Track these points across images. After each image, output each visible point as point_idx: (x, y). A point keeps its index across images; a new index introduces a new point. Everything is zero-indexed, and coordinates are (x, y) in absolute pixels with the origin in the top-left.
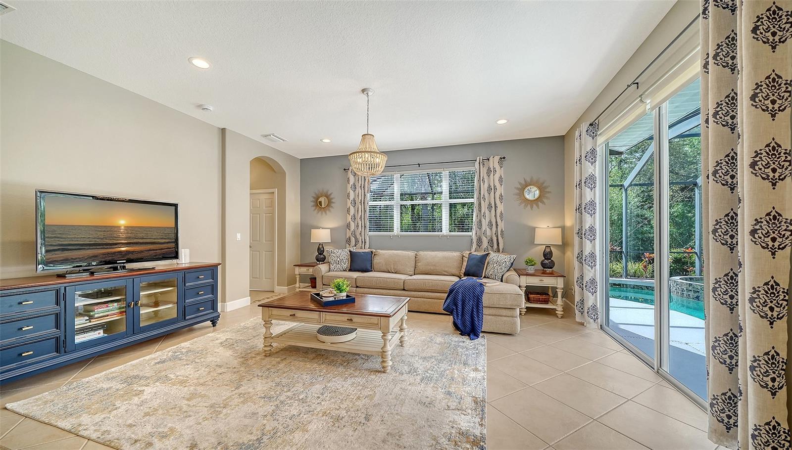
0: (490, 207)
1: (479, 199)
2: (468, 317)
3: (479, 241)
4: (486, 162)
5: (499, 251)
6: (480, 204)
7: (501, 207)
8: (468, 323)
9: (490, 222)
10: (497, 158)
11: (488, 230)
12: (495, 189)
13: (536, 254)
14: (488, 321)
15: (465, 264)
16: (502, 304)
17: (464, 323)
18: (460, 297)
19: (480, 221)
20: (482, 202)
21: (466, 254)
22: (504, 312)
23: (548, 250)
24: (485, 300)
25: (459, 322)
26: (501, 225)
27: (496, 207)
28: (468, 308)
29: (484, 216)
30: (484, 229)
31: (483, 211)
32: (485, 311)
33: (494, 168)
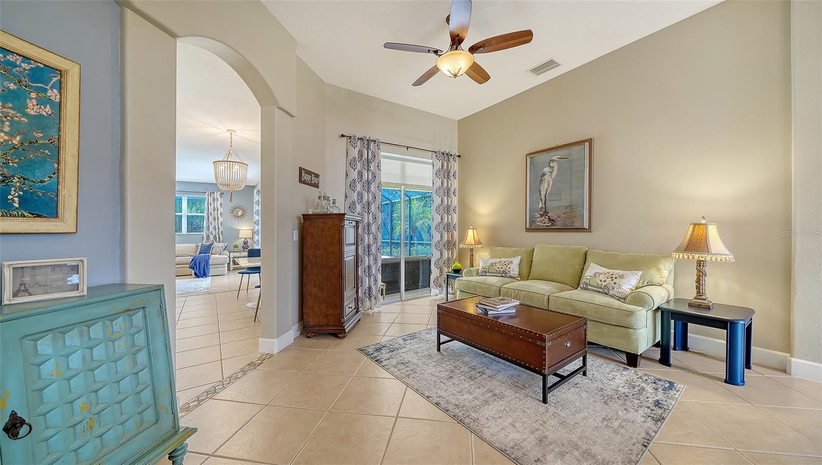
0: (214, 219)
1: (208, 214)
2: (202, 270)
3: (208, 237)
4: (212, 194)
5: (220, 242)
6: (208, 216)
7: (221, 219)
8: (202, 272)
9: (215, 226)
10: (219, 193)
11: (213, 231)
12: (218, 209)
13: (240, 242)
14: (212, 271)
15: (199, 250)
16: (219, 262)
17: (200, 273)
18: (198, 261)
19: (209, 226)
20: (210, 216)
21: (200, 244)
22: (220, 266)
23: (246, 240)
24: (211, 262)
25: (197, 273)
26: (221, 229)
27: (218, 219)
28: (202, 265)
29: (211, 223)
30: (211, 230)
31: (210, 221)
32: (210, 267)
33: (217, 198)
